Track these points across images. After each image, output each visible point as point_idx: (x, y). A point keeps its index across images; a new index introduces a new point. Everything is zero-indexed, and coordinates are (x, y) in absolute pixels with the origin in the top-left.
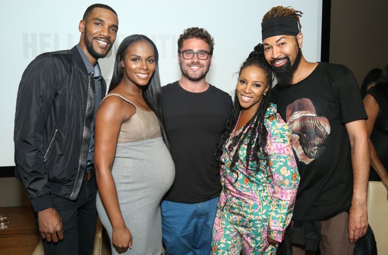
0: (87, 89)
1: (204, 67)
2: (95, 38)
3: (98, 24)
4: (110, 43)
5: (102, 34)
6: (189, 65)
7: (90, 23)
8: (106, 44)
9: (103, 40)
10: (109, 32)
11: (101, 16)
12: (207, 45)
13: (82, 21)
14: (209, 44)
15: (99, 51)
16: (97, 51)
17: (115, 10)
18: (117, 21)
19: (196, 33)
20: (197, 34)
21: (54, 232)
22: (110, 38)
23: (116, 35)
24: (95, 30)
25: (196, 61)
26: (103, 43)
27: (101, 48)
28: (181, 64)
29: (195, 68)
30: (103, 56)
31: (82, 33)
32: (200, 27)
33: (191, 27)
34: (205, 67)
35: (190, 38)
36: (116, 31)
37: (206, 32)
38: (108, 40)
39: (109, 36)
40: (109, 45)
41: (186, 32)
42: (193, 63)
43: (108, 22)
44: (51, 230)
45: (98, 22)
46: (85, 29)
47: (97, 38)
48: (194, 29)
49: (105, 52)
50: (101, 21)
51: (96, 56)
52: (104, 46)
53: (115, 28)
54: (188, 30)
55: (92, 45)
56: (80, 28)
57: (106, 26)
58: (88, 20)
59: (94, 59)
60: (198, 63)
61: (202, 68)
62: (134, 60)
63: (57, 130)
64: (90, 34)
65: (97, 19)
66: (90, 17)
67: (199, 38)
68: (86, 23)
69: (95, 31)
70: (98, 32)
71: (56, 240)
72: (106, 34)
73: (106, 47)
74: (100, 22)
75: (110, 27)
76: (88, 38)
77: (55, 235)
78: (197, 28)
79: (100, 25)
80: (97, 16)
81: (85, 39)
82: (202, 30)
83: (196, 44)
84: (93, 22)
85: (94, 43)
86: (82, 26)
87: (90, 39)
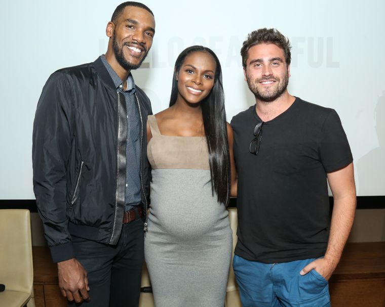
0: (117, 107)
1: (279, 80)
2: (125, 44)
3: (130, 27)
4: (145, 50)
5: (135, 38)
6: (259, 81)
7: (121, 26)
8: (140, 51)
9: (136, 45)
10: (144, 36)
11: (134, 16)
12: (281, 51)
13: (109, 23)
14: (284, 49)
15: (130, 60)
16: (128, 61)
17: (151, 10)
18: (153, 23)
19: (264, 36)
20: (266, 37)
21: (76, 290)
22: (145, 44)
23: (152, 40)
24: (126, 33)
25: (267, 74)
26: (136, 50)
27: (133, 56)
28: (248, 80)
29: (267, 83)
30: (135, 67)
31: (110, 37)
32: (268, 28)
33: (256, 29)
34: (281, 80)
35: (257, 44)
36: (152, 36)
37: (278, 33)
38: (143, 46)
39: (144, 42)
40: (144, 52)
41: (251, 36)
42: (265, 77)
43: (142, 24)
44: (72, 287)
45: (130, 24)
46: (115, 33)
47: (129, 43)
48: (261, 31)
49: (138, 62)
50: (135, 22)
51: (128, 67)
52: (137, 54)
53: (151, 32)
54: (253, 33)
55: (122, 53)
56: (107, 31)
57: (141, 29)
58: (118, 21)
59: (124, 71)
60: (271, 76)
61: (277, 82)
62: (189, 71)
63: (83, 163)
64: (120, 38)
65: (128, 20)
66: (121, 18)
67: (269, 42)
68: (116, 25)
69: (126, 35)
70: (130, 36)
71: (78, 300)
72: (140, 39)
73: (140, 55)
74: (133, 25)
75: (144, 31)
76: (117, 45)
77: (77, 293)
78: (265, 30)
79: (132, 28)
80: (129, 16)
81: (113, 46)
82: (271, 31)
83: (266, 51)
84: (124, 24)
85: (125, 50)
86: (111, 29)
87: (120, 45)
